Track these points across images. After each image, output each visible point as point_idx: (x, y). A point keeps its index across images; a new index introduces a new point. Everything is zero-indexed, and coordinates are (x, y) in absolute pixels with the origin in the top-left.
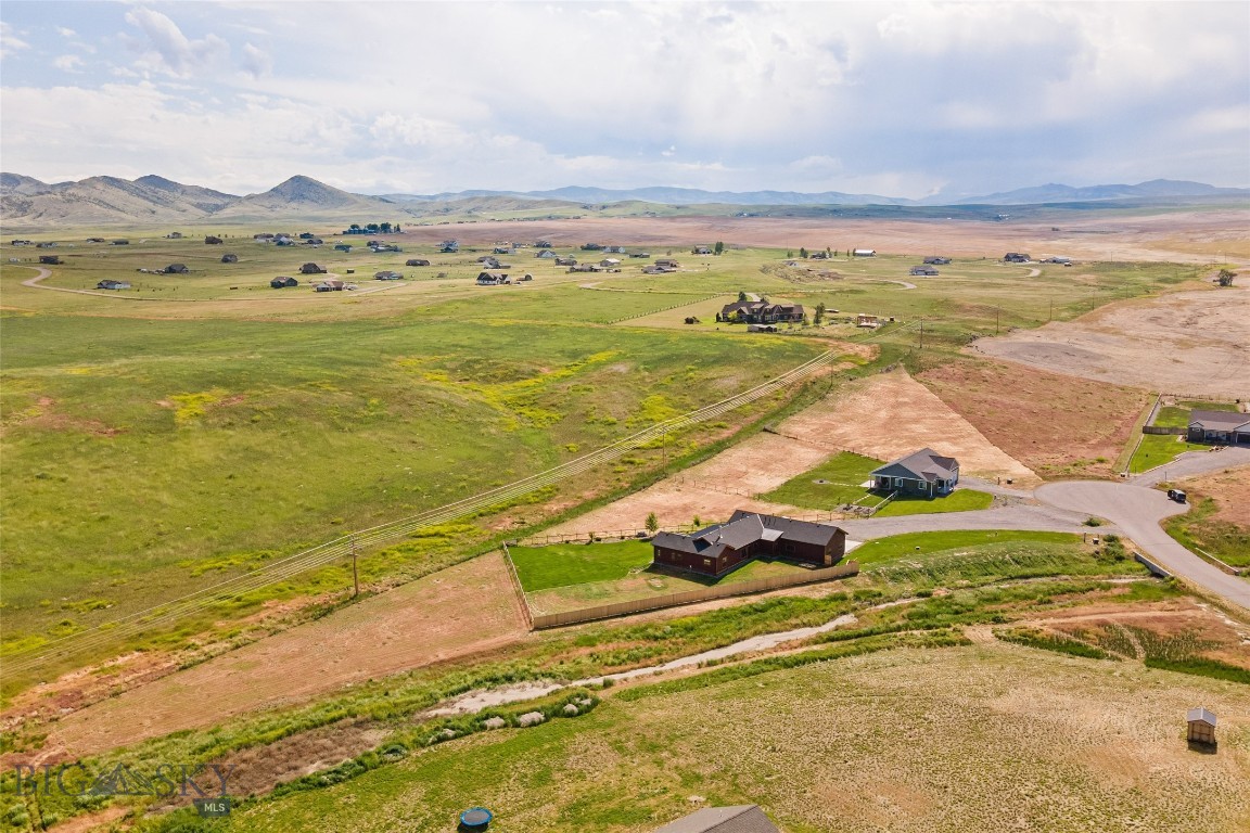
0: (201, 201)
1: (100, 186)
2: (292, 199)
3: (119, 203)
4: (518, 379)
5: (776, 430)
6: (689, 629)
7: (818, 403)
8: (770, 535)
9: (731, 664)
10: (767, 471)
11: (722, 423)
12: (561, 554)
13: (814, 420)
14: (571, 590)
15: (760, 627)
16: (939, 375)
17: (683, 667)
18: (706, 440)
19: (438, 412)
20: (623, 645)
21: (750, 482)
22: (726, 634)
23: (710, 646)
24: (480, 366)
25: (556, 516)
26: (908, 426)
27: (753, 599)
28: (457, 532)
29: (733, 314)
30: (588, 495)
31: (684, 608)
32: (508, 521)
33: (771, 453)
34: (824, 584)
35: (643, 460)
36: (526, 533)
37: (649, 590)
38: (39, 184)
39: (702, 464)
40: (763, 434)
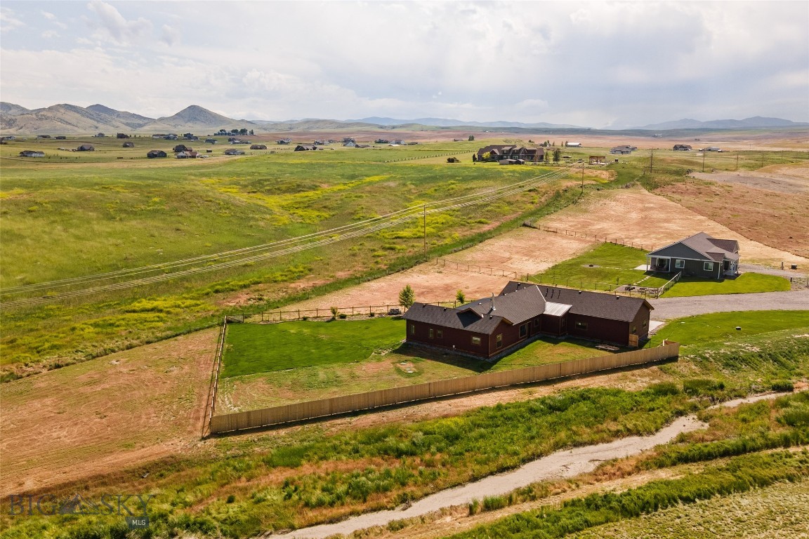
0: (129, 122)
1: (62, 110)
2: (189, 121)
3: (74, 121)
4: (299, 191)
5: (535, 225)
6: (452, 438)
7: (571, 206)
8: (556, 309)
9: (527, 508)
10: (532, 257)
11: (483, 220)
12: (292, 331)
13: (570, 218)
14: (288, 377)
15: (563, 435)
16: (674, 190)
17: (443, 512)
18: (468, 233)
19: (213, 208)
20: (345, 464)
21: (515, 266)
22: (511, 448)
23: (486, 469)
24: (268, 183)
25: (301, 293)
26: (662, 225)
27: (543, 392)
28: (179, 306)
29: (486, 155)
30: (342, 275)
31: (444, 403)
32: (245, 297)
33: (533, 243)
34: (636, 372)
35: (404, 246)
36: (260, 310)
37: (396, 376)
38: (23, 109)
39: (465, 251)
40: (523, 228)
